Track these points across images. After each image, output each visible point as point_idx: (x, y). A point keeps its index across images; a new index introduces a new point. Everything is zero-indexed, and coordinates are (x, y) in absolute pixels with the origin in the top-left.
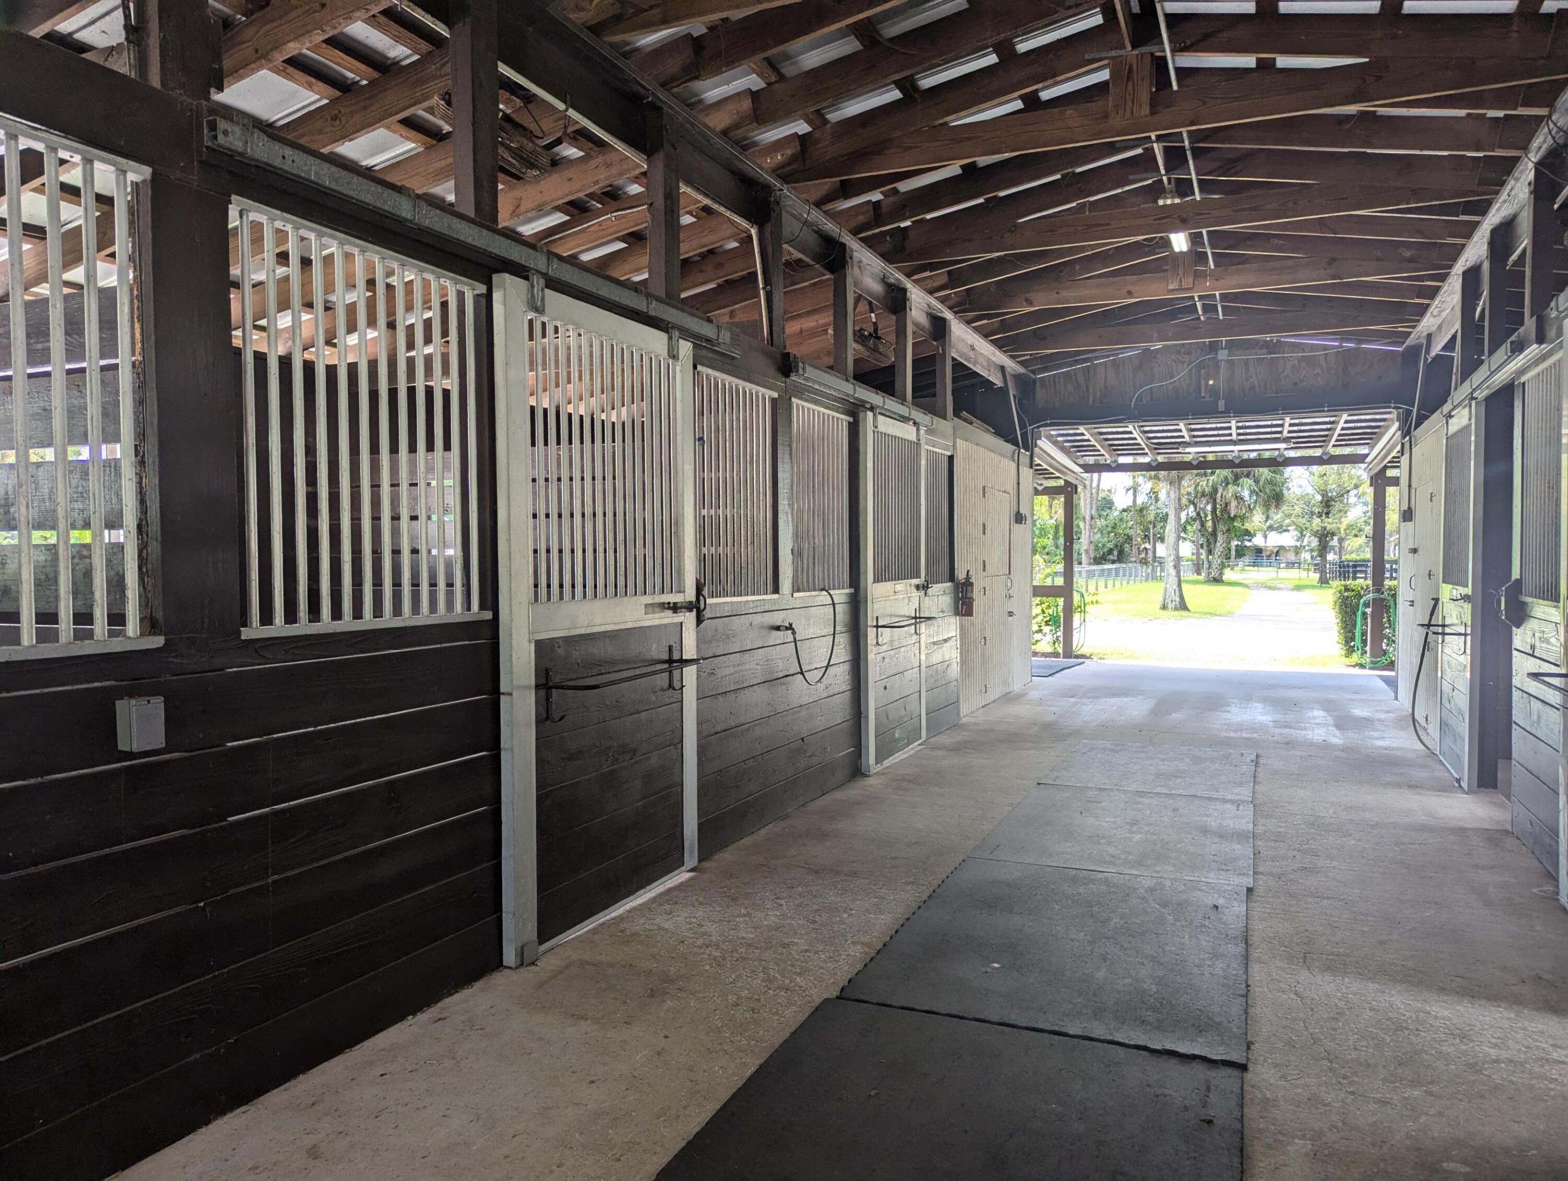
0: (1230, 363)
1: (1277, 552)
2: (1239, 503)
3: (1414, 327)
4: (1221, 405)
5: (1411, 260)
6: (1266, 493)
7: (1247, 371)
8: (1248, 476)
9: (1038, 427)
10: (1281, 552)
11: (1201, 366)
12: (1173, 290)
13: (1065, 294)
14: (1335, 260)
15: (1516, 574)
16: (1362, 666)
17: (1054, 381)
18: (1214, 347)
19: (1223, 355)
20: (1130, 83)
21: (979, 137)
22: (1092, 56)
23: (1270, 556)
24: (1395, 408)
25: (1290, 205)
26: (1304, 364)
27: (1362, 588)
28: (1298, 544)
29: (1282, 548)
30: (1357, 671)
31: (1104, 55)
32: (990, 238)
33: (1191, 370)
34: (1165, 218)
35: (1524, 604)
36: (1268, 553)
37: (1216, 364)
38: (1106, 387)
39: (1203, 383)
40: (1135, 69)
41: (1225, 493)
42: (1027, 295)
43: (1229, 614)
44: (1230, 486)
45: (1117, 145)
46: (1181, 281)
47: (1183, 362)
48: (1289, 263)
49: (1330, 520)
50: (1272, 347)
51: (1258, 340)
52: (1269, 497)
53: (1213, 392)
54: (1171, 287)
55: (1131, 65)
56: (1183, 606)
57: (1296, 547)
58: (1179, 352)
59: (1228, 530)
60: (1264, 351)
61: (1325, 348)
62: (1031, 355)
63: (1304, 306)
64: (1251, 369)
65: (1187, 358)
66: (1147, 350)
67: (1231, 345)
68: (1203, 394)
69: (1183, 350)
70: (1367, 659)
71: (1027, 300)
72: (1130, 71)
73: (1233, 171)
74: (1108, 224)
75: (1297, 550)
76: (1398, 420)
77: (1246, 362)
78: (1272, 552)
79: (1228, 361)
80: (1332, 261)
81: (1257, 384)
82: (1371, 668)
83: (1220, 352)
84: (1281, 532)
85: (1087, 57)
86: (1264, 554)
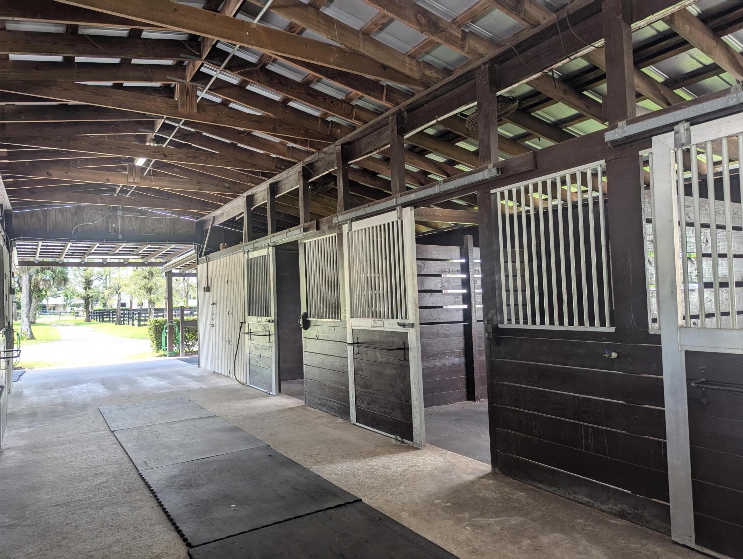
0: (123, 218)
1: (54, 307)
2: (45, 283)
3: (209, 213)
4: (120, 237)
5: (228, 188)
6: (59, 278)
7: (131, 222)
8: (49, 269)
9: (14, 240)
10: (56, 308)
11: (109, 217)
12: (130, 182)
13: (70, 174)
14: (200, 182)
15: (303, 310)
16: (165, 356)
17: (24, 215)
18: (115, 209)
19: (120, 213)
20: (188, 97)
21: (110, 96)
22: (170, 78)
23: (50, 309)
24: (194, 244)
25: (209, 159)
26: (156, 222)
27: (163, 321)
28: (65, 303)
29: (56, 305)
30: (163, 358)
31: (175, 79)
32: (61, 141)
33: (103, 220)
34: (157, 152)
35: (309, 321)
36: (49, 308)
37: (116, 216)
38: (56, 222)
39: (110, 225)
40: (190, 90)
41: (36, 277)
42: (48, 171)
43: (58, 340)
44: (39, 274)
45: (147, 115)
46: (134, 179)
47: (99, 214)
48: (182, 180)
49: (91, 291)
50: (142, 213)
51: (135, 209)
52: (60, 280)
53: (116, 231)
54: (129, 181)
55: (188, 88)
56: (32, 337)
57: (64, 304)
58: (96, 209)
59: (38, 297)
60: (138, 214)
61: (165, 216)
62: (20, 200)
63: (169, 197)
64: (133, 221)
65: (101, 212)
66: (79, 206)
67: (123, 209)
68: (110, 231)
69: (98, 208)
70: (167, 352)
71: (48, 173)
72: (188, 90)
73: (186, 139)
74: (128, 149)
75: (65, 306)
76: (195, 249)
77: (130, 218)
78: (51, 307)
79: (121, 216)
80: (199, 182)
81: (136, 229)
82: (169, 356)
83: (118, 212)
84: (56, 297)
85: (167, 77)
86: (47, 309)
